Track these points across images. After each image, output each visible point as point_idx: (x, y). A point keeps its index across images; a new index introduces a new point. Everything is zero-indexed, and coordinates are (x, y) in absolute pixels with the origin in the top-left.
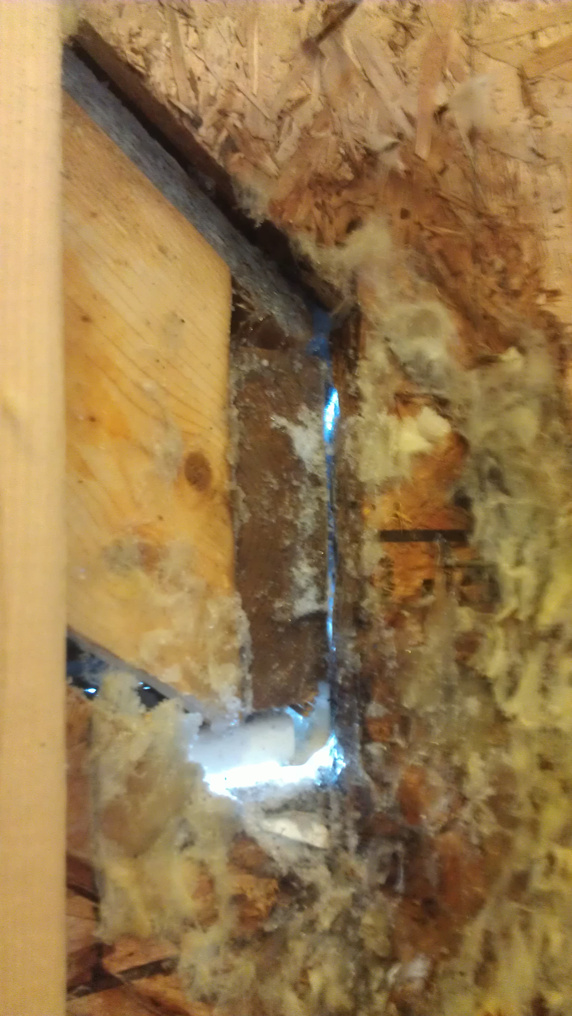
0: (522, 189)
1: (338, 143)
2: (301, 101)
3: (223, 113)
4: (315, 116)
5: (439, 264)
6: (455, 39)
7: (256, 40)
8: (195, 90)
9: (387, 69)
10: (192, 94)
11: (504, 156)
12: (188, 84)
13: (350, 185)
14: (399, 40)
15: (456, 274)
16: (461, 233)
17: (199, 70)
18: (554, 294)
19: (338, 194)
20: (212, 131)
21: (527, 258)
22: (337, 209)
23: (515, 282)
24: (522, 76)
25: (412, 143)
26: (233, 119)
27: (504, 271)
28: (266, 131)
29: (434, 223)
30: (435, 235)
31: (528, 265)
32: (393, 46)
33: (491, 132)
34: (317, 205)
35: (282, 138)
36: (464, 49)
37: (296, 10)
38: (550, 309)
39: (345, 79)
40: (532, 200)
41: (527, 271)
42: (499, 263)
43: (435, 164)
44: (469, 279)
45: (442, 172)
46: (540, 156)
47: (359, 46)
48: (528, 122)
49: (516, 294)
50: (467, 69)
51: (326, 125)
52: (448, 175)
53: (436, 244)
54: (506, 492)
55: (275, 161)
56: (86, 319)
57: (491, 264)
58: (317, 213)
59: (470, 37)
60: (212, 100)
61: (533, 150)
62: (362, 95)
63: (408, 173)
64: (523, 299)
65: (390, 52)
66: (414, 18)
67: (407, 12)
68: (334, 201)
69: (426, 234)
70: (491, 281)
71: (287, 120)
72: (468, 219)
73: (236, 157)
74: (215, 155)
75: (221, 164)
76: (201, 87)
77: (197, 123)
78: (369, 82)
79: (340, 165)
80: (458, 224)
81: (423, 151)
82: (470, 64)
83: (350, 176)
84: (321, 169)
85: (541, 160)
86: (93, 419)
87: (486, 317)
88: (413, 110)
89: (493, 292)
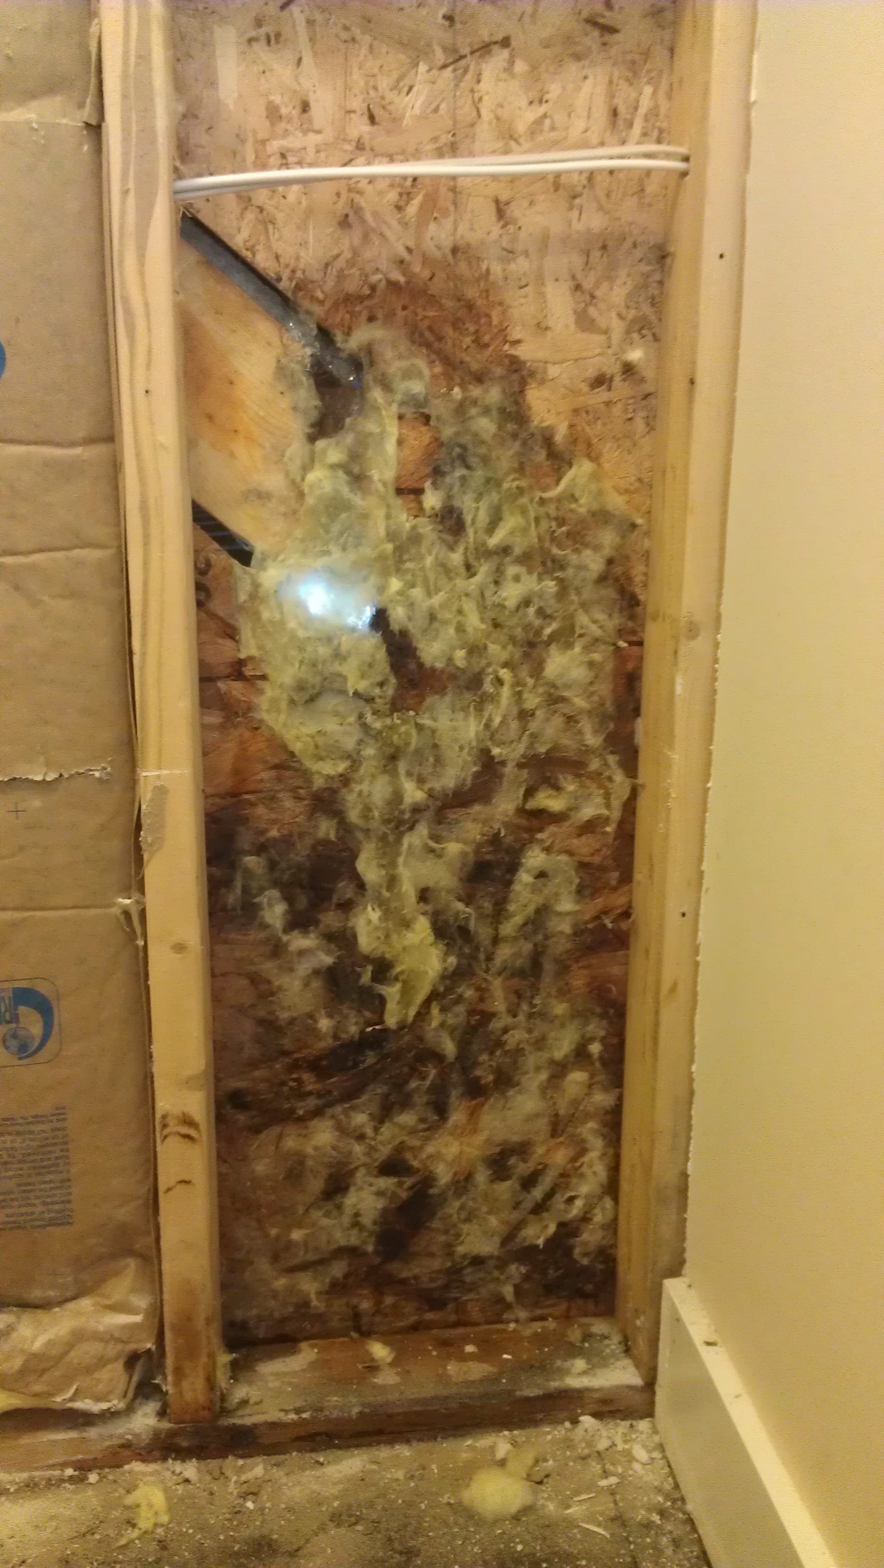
0: (492, 277)
1: (361, 275)
2: (338, 256)
3: (293, 271)
4: (347, 261)
5: (427, 334)
6: (443, 190)
7: (311, 227)
8: (278, 262)
9: (394, 223)
10: (277, 265)
11: (479, 259)
12: (275, 260)
13: (370, 297)
14: (402, 203)
15: (440, 339)
16: (444, 313)
17: (280, 252)
18: (518, 342)
19: (361, 302)
20: (288, 283)
21: (495, 321)
22: (360, 313)
23: (486, 338)
24: (497, 201)
25: (409, 264)
26: (299, 274)
27: (477, 331)
28: (317, 276)
29: (425, 310)
30: (425, 317)
31: (496, 326)
32: (399, 208)
33: (468, 245)
34: (348, 312)
35: (327, 278)
36: (451, 195)
37: (335, 203)
38: (512, 352)
39: (366, 237)
40: (501, 283)
41: (495, 330)
42: (472, 329)
43: (426, 274)
44: (450, 342)
45: (431, 279)
46: (512, 252)
47: (375, 214)
48: (501, 232)
49: (487, 345)
50: (452, 208)
51: (354, 265)
52: (435, 279)
53: (426, 323)
54: (468, 467)
55: (323, 292)
56: (231, 383)
57: (467, 329)
58: (348, 316)
59: (455, 187)
60: (287, 266)
61: (505, 250)
62: (377, 243)
63: (408, 283)
64: (491, 348)
65: (395, 211)
66: (413, 186)
67: (409, 183)
68: (358, 308)
69: (419, 318)
70: (468, 340)
71: (330, 268)
72: (449, 304)
73: (301, 294)
74: (289, 295)
75: (292, 299)
76: (281, 260)
77: (279, 279)
78: (382, 235)
79: (362, 287)
80: (441, 307)
81: (417, 268)
82: (455, 203)
83: (368, 292)
84: (350, 292)
85: (511, 255)
86: (236, 431)
87: (462, 362)
88: (411, 244)
89: (468, 347)
